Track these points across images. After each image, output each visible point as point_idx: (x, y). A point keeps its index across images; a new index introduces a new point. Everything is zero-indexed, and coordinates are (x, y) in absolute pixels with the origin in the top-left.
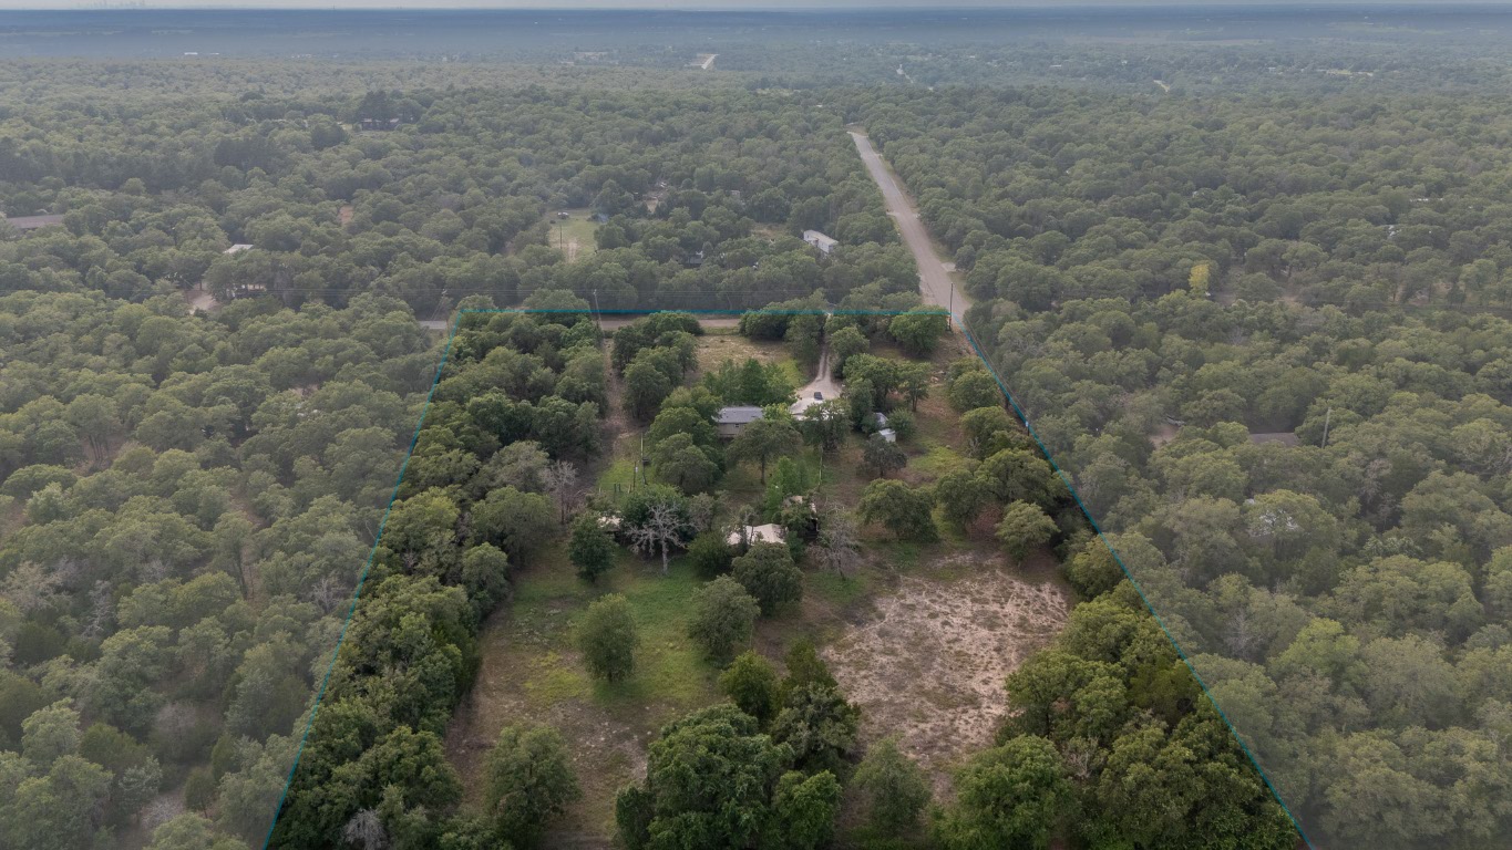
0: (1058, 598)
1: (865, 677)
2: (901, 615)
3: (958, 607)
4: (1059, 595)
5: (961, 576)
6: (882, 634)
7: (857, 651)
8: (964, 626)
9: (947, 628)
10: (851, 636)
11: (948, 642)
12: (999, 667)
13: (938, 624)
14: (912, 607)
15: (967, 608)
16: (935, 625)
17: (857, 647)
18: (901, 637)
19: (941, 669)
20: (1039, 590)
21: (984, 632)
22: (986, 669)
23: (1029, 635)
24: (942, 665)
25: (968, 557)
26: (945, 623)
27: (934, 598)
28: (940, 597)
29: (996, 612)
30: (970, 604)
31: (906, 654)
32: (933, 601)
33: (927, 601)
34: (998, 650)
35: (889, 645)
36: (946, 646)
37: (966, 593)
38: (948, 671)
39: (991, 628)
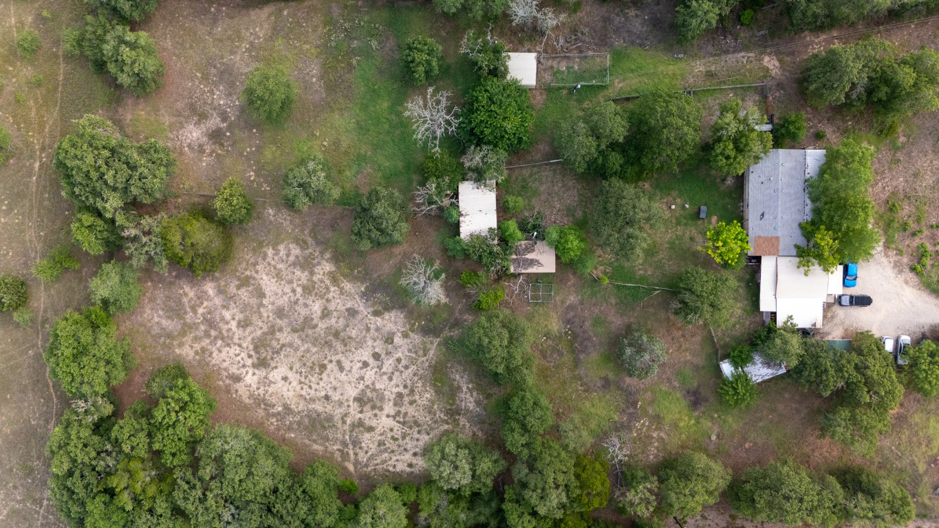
0: (401, 467)
1: (294, 291)
2: (378, 329)
3: (390, 379)
4: (408, 470)
5: (438, 392)
6: (352, 312)
7: (327, 288)
8: (362, 378)
9: (360, 365)
10: (348, 286)
11: (339, 362)
12: (303, 393)
13: (364, 359)
14: (389, 340)
15: (390, 388)
16: (366, 355)
17: (332, 289)
18: (347, 326)
19: (302, 349)
20: (415, 454)
21: (352, 392)
22: (301, 383)
23: (346, 427)
24: (308, 351)
25: (471, 406)
26: (365, 364)
27: (404, 362)
28: (406, 367)
29: (381, 409)
30: (395, 390)
31: (322, 325)
32: (399, 360)
33: (399, 355)
34: (327, 398)
35: (335, 314)
36: (334, 358)
37: (412, 391)
38: (299, 354)
39: (360, 400)
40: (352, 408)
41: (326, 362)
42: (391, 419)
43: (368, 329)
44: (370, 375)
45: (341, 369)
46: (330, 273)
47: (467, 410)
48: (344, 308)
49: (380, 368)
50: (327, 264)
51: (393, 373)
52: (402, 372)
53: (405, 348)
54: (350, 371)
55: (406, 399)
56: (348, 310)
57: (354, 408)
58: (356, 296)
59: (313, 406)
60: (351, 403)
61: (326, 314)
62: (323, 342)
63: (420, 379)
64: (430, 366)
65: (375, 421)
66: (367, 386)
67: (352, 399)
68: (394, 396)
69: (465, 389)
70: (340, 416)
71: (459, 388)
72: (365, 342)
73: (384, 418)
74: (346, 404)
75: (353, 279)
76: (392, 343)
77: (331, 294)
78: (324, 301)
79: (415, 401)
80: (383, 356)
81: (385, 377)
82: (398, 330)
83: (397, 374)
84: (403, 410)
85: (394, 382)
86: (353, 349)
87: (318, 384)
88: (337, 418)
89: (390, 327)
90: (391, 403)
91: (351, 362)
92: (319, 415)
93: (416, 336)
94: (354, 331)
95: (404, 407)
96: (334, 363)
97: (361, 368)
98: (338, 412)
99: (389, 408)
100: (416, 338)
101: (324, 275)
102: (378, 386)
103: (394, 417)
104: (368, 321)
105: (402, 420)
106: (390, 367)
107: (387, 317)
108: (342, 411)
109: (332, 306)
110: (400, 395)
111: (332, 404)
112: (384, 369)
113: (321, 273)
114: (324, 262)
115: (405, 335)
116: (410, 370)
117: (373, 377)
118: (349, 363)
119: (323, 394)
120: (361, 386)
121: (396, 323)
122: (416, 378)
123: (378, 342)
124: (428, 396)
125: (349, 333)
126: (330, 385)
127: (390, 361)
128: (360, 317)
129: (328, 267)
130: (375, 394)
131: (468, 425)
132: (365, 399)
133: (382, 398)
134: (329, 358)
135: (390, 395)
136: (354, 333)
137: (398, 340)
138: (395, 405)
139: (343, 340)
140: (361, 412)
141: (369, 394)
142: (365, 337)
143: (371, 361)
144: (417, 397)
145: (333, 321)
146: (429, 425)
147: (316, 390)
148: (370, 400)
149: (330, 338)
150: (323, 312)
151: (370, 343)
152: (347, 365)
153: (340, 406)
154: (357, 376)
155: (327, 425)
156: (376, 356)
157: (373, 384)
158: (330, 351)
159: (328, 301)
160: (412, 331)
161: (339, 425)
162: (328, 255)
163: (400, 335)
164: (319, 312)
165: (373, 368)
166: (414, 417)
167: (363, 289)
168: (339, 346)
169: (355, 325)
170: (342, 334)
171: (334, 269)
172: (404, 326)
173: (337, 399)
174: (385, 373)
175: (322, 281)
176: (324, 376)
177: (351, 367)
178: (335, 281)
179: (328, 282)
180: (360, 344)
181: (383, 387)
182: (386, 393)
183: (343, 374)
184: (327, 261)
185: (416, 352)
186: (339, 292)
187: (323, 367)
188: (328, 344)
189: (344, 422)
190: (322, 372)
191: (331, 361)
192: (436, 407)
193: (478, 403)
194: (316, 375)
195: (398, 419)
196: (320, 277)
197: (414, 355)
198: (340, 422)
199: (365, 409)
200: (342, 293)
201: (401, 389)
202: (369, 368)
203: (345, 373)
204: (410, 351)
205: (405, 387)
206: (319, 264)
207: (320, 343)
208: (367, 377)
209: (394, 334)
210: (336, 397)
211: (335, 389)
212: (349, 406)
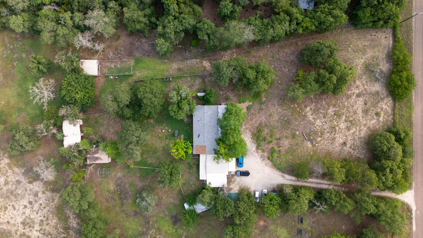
2: (31, 190)
3: (37, 213)
5: (59, 219)
6: (19, 182)
7: (7, 171)
8: (24, 213)
9: (23, 207)
10: (16, 170)
11: (13, 206)
13: (25, 204)
14: (36, 195)
15: (37, 218)
16: (25, 202)
17: (9, 171)
18: (16, 188)
21: (20, 220)
23: (18, 236)
25: (75, 225)
26: (25, 207)
27: (43, 205)
28: (44, 208)
29: (33, 227)
30: (40, 219)
31: (5, 188)
32: (41, 205)
33: (41, 202)
34: (8, 222)
35: (11, 183)
36: (11, 204)
37: (47, 219)
39: (23, 223)
40: (20, 227)
41: (7, 206)
42: (38, 232)
43: (26, 190)
44: (28, 211)
45: (14, 209)
46: (8, 164)
47: (73, 227)
48: (15, 180)
49: (32, 208)
50: (7, 159)
51: (38, 210)
52: (42, 210)
53: (44, 199)
54: (18, 210)
55: (45, 223)
56: (17, 181)
57: (21, 227)
58: (20, 175)
59: (2, 226)
60: (19, 225)
61: (6, 183)
62: (5, 196)
63: (51, 213)
64: (55, 207)
65: (31, 233)
66: (27, 217)
67: (20, 223)
68: (39, 221)
69: (72, 218)
70: (14, 231)
71: (69, 217)
72: (25, 196)
73: (35, 232)
74: (17, 225)
75: (18, 166)
76: (37, 196)
77: (9, 173)
78: (6, 177)
79: (49, 224)
80: (33, 203)
81: (35, 213)
82: (40, 190)
83: (40, 211)
84: (43, 228)
85: (39, 215)
86: (20, 200)
87: (4, 216)
88: (13, 232)
89: (37, 189)
90: (38, 225)
91: (19, 205)
92: (4, 230)
93: (49, 193)
94: (20, 191)
95: (44, 226)
96: (11, 206)
97: (24, 208)
98: (14, 229)
99: (37, 227)
100: (49, 194)
101: (5, 164)
102: (32, 217)
103: (39, 231)
104: (26, 186)
105: (43, 232)
106: (37, 208)
107: (35, 184)
108: (15, 228)
109: (9, 179)
110: (42, 221)
111: (11, 225)
112: (34, 209)
113: (4, 164)
114: (5, 158)
115: (44, 193)
116: (46, 209)
117: (29, 213)
118: (18, 206)
119: (6, 220)
120: (24, 217)
121: (39, 187)
122: (49, 213)
123: (31, 196)
124: (55, 221)
125: (17, 192)
126: (9, 217)
127: (37, 205)
128: (22, 184)
129: (7, 161)
130: (30, 221)
131: (74, 234)
132: (26, 223)
133: (34, 223)
134: (9, 204)
135: (37, 221)
136: (20, 192)
137: (40, 195)
138: (40, 225)
139: (15, 195)
140: (24, 229)
141: (28, 220)
142: (25, 194)
143: (28, 205)
144: (50, 222)
145: (10, 186)
146: (56, 235)
147: (3, 219)
148: (28, 223)
149: (9, 194)
150: (5, 182)
151: (27, 196)
152: (17, 207)
153: (14, 226)
154: (22, 212)
155: (8, 235)
156: (30, 203)
157: (29, 216)
158: (9, 200)
159: (7, 177)
160: (47, 191)
161: (14, 235)
162: (6, 155)
163: (41, 192)
164: (3, 182)
165: (29, 208)
166: (49, 231)
167: (23, 171)
168: (13, 198)
169: (20, 188)
170: (14, 192)
171: (9, 162)
172: (43, 188)
173: (13, 223)
174: (34, 211)
175: (4, 168)
176: (7, 212)
177: (19, 208)
178: (10, 168)
179: (7, 168)
180: (23, 197)
181: (34, 217)
182: (35, 220)
183: (15, 211)
184: (6, 158)
185: (49, 201)
186: (12, 173)
187: (6, 208)
188: (8, 197)
189: (16, 234)
190: (6, 210)
191: (9, 205)
192: (58, 226)
193: (78, 224)
194: (3, 212)
195: (41, 232)
196: (4, 165)
197: (48, 202)
198: (15, 234)
199: (26, 228)
200: (14, 173)
201: (42, 218)
202: (27, 208)
203: (16, 211)
204: (46, 200)
205: (44, 217)
206: (3, 159)
207: (4, 197)
208: (26, 213)
209: (38, 192)
210: (12, 222)
211: (12, 218)
212: (18, 226)
